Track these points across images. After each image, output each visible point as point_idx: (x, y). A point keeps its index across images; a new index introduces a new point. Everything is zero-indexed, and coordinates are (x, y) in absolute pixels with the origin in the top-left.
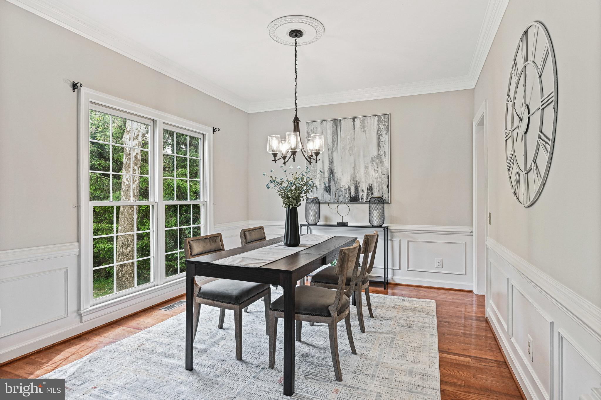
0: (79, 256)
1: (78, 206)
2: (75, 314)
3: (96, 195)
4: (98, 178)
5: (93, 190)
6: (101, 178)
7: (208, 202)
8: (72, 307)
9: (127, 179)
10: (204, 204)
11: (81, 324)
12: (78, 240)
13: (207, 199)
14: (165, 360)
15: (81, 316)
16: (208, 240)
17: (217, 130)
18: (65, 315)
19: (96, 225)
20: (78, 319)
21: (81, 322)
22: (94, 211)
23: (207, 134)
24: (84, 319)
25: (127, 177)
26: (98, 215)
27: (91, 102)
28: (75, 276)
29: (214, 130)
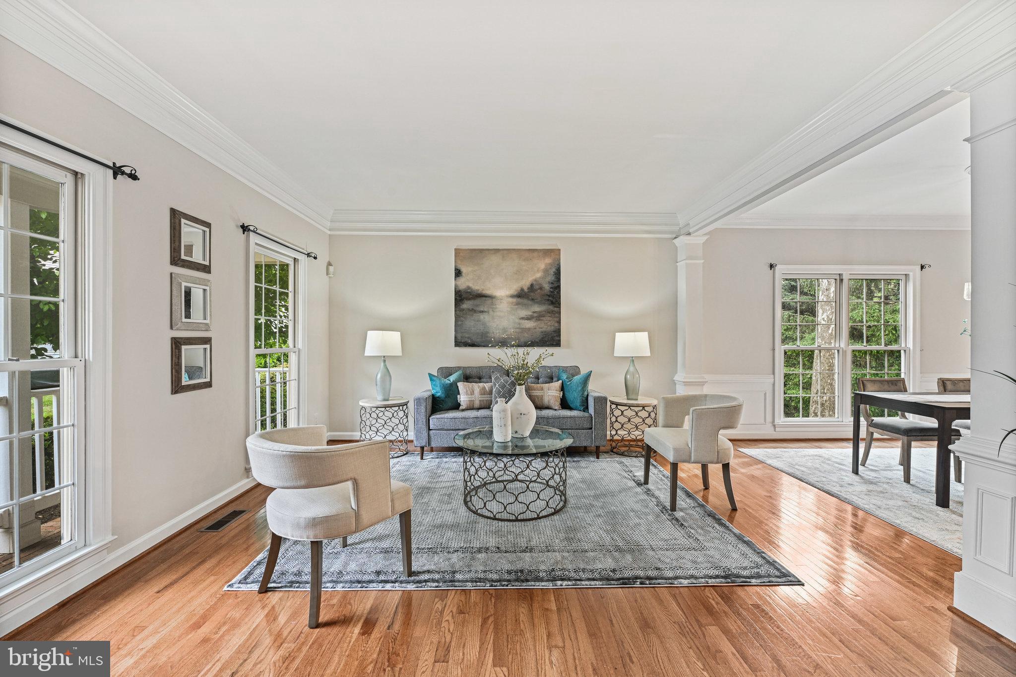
0: (774, 385)
1: (774, 350)
2: (771, 425)
3: (788, 335)
4: (790, 316)
5: (784, 330)
6: (793, 316)
7: (912, 348)
8: (769, 419)
9: (823, 319)
10: (905, 351)
11: (775, 432)
12: (774, 373)
13: (910, 345)
14: (837, 465)
15: (774, 426)
16: (886, 382)
17: (927, 266)
18: (764, 423)
19: (786, 369)
20: (772, 428)
21: (775, 431)
22: (785, 353)
23: (911, 274)
24: (777, 429)
25: (823, 317)
26: (790, 358)
27: (783, 274)
28: (771, 398)
29: (922, 267)
